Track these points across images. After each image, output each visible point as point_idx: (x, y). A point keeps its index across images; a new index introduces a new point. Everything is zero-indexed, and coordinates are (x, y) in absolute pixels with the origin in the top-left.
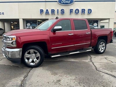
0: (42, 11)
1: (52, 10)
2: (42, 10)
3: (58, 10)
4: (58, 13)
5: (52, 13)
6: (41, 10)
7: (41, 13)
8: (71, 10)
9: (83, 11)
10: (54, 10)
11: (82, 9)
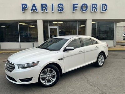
0: (24, 7)
1: (42, 5)
2: (26, 5)
3: (52, 4)
4: (53, 10)
5: (42, 11)
6: (23, 5)
7: (23, 11)
8: (74, 5)
9: (94, 7)
10: (46, 5)
11: (93, 5)
